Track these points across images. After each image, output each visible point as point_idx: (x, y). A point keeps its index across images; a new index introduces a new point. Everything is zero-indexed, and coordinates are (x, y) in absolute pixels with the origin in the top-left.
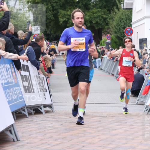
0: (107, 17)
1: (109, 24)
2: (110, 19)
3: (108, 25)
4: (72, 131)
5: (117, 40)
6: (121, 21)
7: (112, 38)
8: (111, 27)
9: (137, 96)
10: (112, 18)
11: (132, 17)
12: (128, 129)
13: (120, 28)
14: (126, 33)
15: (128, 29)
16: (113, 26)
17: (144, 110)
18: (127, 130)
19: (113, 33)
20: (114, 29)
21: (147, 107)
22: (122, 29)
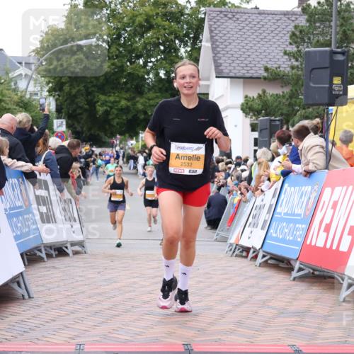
9: (217, 228)
12: (201, 279)
17: (227, 249)
21: (231, 245)
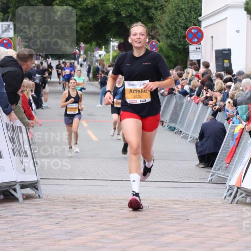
0: (150, 4)
1: (154, 20)
2: (156, 9)
3: (152, 22)
4: (79, 236)
5: (171, 53)
6: (178, 14)
7: (160, 48)
8: (158, 26)
9: (212, 166)
10: (162, 7)
11: (201, 6)
12: (191, 233)
13: (176, 28)
14: (190, 38)
15: (193, 31)
16: (163, 24)
18: (191, 236)
19: (162, 38)
20: (164, 30)
21: (231, 188)
22: (182, 30)
